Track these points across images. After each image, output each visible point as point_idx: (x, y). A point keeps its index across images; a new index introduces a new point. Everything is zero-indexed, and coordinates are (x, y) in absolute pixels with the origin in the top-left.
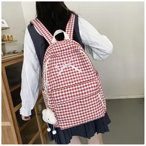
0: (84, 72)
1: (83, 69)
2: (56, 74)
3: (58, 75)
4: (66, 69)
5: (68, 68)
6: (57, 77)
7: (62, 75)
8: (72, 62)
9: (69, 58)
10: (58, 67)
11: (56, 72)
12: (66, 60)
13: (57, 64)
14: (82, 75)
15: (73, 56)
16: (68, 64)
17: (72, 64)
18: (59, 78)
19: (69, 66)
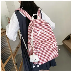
0: (50, 34)
1: (49, 33)
2: (37, 35)
3: (37, 36)
4: (41, 32)
5: (42, 32)
6: (37, 37)
7: (40, 36)
8: (43, 29)
9: (42, 27)
10: (37, 32)
11: (36, 34)
12: (40, 28)
13: (37, 30)
14: (49, 36)
15: (43, 26)
16: (42, 30)
17: (44, 30)
18: (38, 37)
19: (42, 31)
